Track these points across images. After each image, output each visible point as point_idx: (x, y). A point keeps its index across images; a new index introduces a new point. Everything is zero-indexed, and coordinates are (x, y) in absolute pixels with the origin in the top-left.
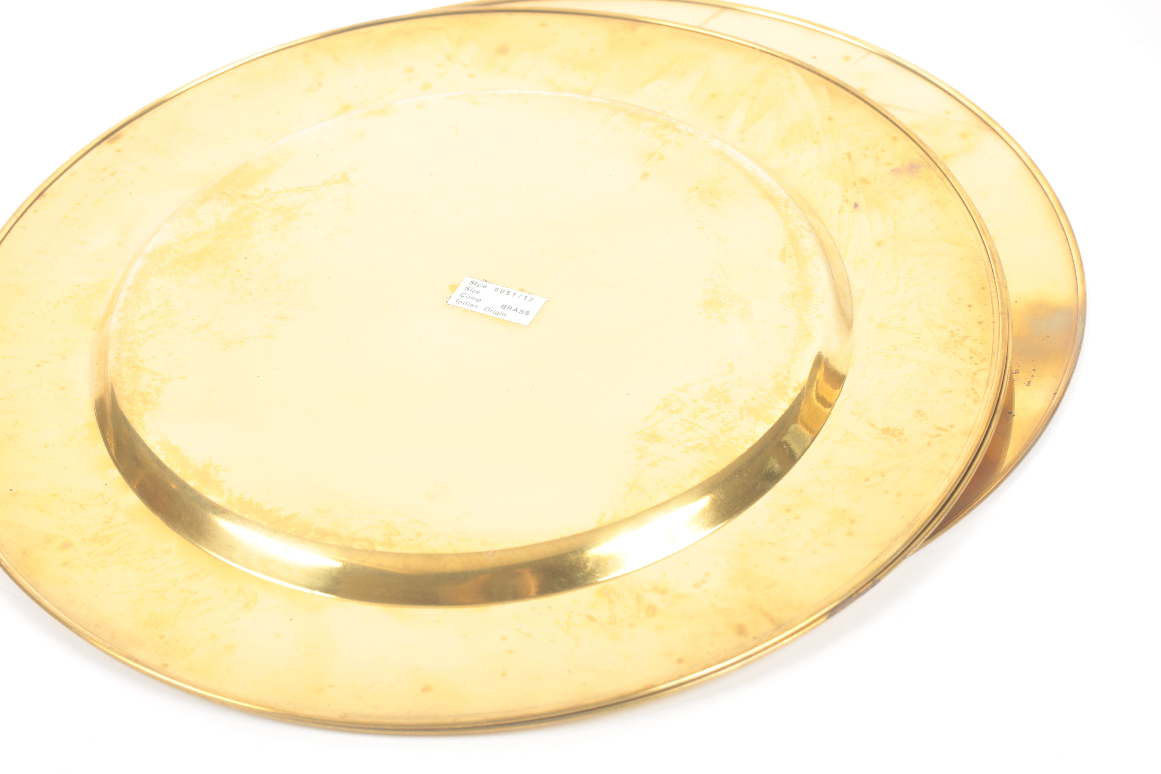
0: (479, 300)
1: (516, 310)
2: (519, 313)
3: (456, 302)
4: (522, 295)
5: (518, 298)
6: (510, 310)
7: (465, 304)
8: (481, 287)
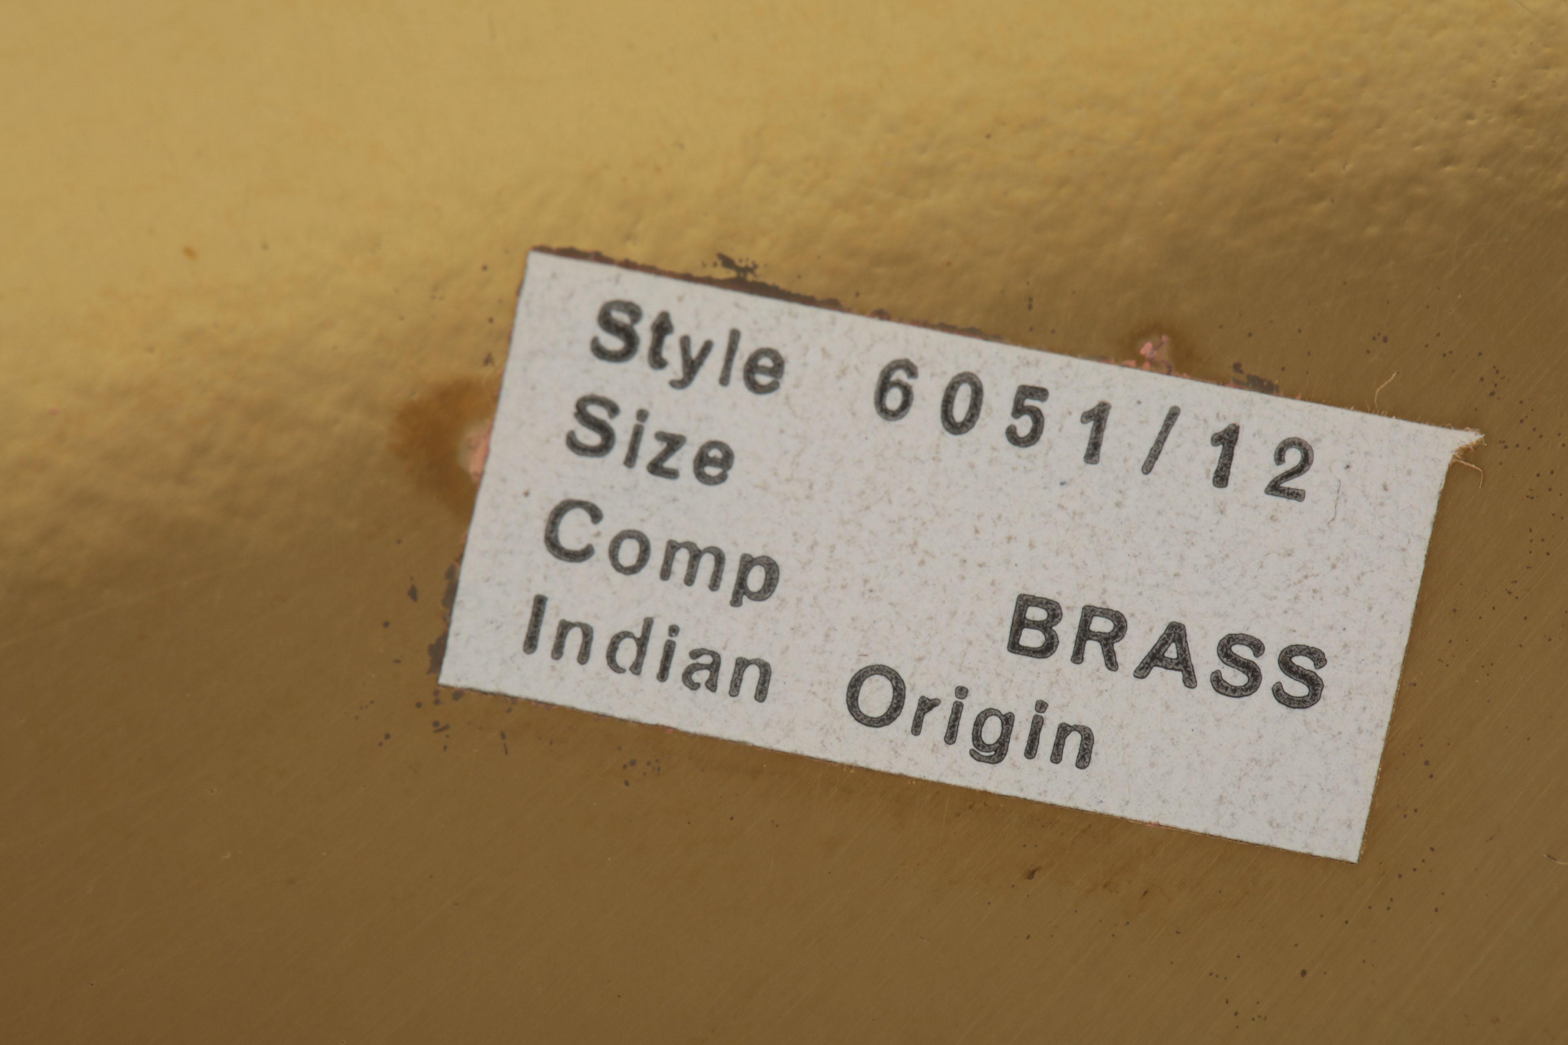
0: (756, 579)
1: (1172, 652)
2: (1218, 682)
3: (531, 643)
4: (1173, 415)
5: (1148, 468)
6: (1111, 662)
7: (627, 653)
8: (724, 380)
